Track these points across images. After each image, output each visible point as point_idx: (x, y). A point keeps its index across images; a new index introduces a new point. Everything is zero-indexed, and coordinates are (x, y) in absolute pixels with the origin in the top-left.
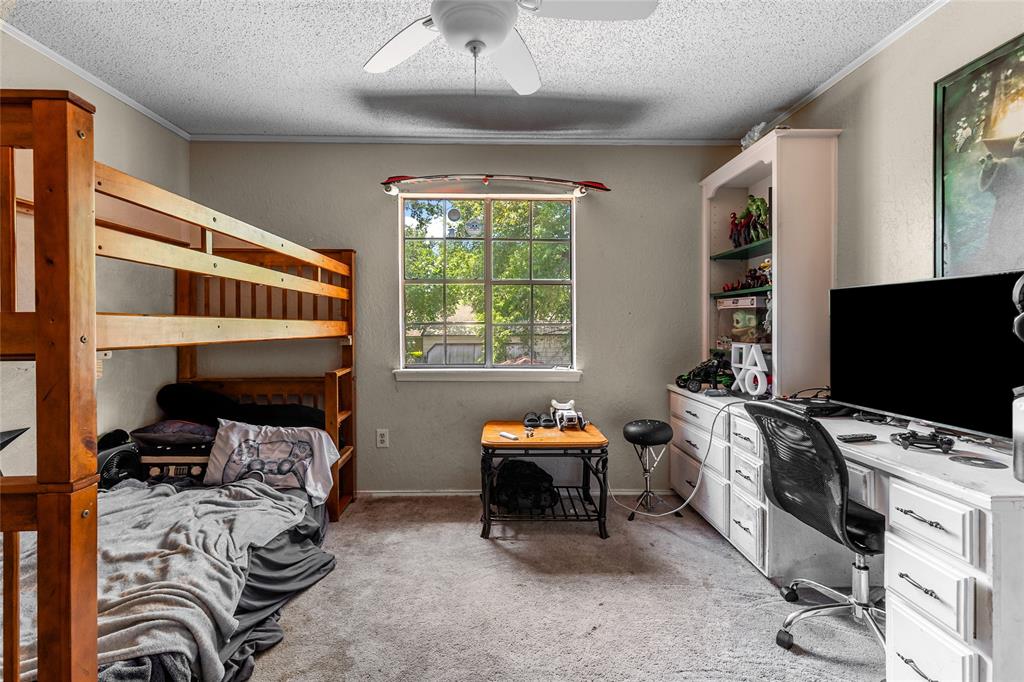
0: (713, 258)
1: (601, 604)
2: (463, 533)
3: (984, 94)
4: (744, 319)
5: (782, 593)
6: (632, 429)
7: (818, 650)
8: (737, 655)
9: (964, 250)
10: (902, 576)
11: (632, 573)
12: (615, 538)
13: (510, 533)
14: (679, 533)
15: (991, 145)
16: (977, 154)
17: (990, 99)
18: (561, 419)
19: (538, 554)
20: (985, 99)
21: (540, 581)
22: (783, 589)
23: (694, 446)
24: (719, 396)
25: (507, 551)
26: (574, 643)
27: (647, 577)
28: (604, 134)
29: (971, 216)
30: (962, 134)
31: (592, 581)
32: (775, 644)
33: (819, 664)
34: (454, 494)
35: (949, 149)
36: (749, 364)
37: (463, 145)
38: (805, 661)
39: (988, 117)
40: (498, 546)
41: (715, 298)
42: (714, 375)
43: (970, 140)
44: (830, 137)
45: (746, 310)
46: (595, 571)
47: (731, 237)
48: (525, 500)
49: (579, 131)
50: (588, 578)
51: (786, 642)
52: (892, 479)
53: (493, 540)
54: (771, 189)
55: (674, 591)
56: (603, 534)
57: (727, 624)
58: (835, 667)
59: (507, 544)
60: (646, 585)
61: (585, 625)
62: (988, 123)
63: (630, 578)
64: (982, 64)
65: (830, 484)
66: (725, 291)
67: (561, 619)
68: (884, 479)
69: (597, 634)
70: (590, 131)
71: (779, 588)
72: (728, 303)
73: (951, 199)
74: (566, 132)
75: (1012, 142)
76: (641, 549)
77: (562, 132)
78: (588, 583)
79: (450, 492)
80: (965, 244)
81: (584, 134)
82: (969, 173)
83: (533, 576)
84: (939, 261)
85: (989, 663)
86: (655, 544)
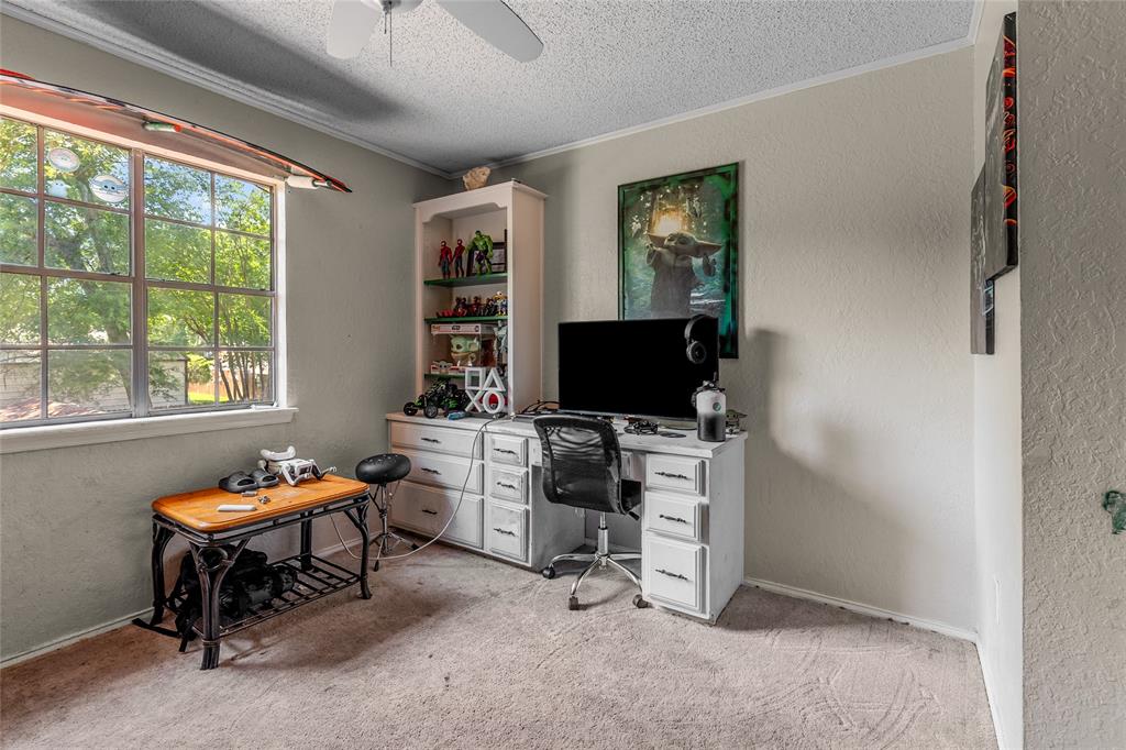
0: (427, 283)
1: (431, 656)
2: (166, 680)
3: (648, 205)
4: (465, 345)
5: (545, 576)
6: (369, 468)
7: (592, 600)
8: (556, 632)
9: (636, 302)
10: (662, 516)
11: (429, 615)
12: (379, 594)
13: (247, 645)
14: (431, 563)
15: (654, 238)
16: (645, 242)
17: (651, 209)
18: (292, 471)
19: (311, 648)
20: (648, 208)
21: (347, 671)
22: (545, 572)
23: (435, 472)
24: (460, 418)
25: (265, 666)
26: (444, 702)
27: (443, 612)
28: (328, 120)
29: (641, 281)
30: (636, 226)
31: (401, 641)
32: (570, 612)
33: (599, 608)
34: (77, 640)
35: (627, 234)
36: (483, 386)
37: (97, 49)
38: (592, 611)
39: (650, 221)
40: (243, 667)
41: (429, 322)
42: (447, 399)
43: (640, 231)
44: (539, 198)
45: (471, 337)
46: (394, 632)
47: (440, 264)
48: (261, 592)
49: (301, 106)
50: (394, 641)
51: (575, 606)
52: (648, 455)
53: (229, 663)
54: (506, 231)
55: (475, 611)
56: (365, 596)
57: (533, 615)
58: (608, 605)
59: (256, 658)
60: (451, 619)
61: (435, 682)
62: (651, 224)
63: (431, 621)
64: (646, 185)
65: (611, 469)
66: (439, 317)
67: (409, 691)
68: (642, 458)
69: (454, 682)
70: (313, 110)
71: (541, 572)
72: (447, 329)
73: (628, 267)
74: (283, 99)
75: (664, 239)
76: (415, 592)
77: (277, 97)
78: (398, 646)
79: (66, 640)
80: (637, 298)
81: (302, 111)
82: (640, 253)
83: (333, 672)
84: (622, 308)
85: (708, 548)
86: (422, 581)
